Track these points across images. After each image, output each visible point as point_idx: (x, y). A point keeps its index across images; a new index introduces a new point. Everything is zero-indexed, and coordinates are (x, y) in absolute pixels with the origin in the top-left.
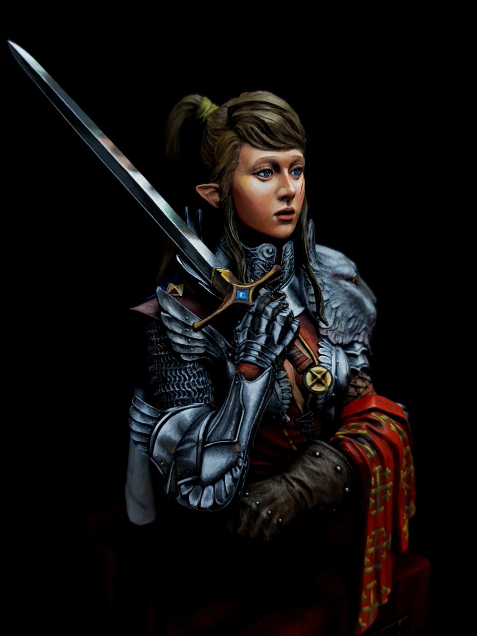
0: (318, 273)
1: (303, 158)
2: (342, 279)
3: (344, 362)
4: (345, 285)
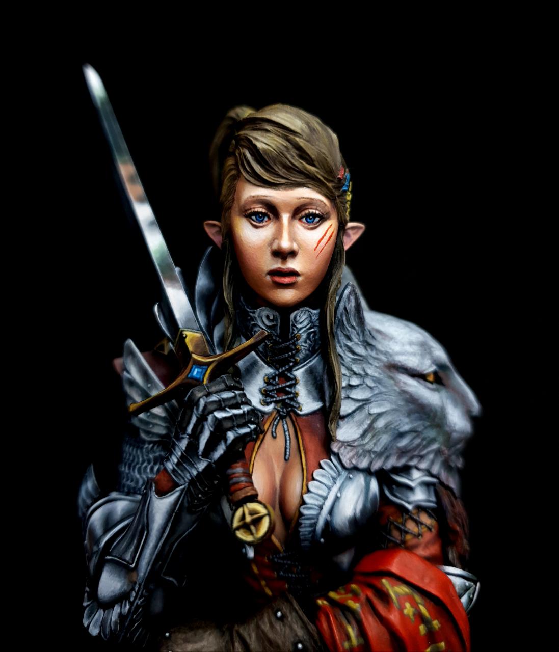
0: (361, 358)
1: (322, 201)
2: (403, 373)
3: (355, 497)
4: (405, 383)
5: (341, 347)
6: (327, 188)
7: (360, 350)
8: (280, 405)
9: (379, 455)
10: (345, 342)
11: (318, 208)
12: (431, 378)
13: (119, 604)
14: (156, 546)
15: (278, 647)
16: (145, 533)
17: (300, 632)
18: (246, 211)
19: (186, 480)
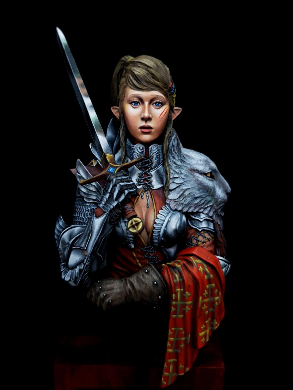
0: (179, 166)
1: (162, 97)
2: (197, 173)
3: (176, 221)
4: (197, 177)
5: (171, 161)
6: (165, 91)
7: (179, 163)
8: (145, 185)
9: (187, 205)
10: (172, 159)
11: (161, 100)
12: (209, 175)
13: (79, 265)
14: (96, 239)
15: (146, 284)
16: (91, 234)
17: (156, 278)
18: (130, 101)
19: (108, 210)
